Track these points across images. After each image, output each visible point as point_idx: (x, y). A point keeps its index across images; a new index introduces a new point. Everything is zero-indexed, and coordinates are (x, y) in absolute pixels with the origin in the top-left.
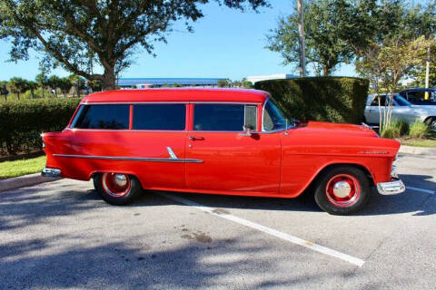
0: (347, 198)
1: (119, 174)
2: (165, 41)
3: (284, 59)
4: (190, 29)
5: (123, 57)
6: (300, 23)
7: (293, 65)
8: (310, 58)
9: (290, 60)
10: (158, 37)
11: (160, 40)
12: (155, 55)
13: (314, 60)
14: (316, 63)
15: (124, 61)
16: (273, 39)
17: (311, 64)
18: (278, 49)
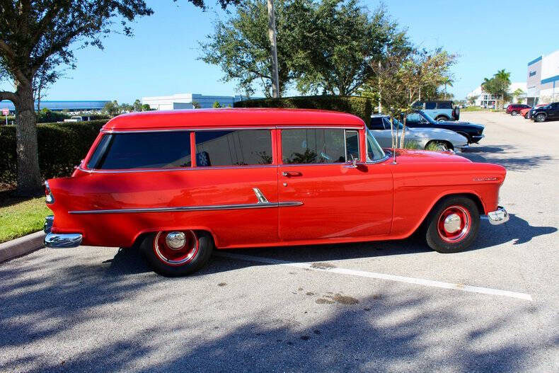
0: (458, 233)
1: (171, 232)
2: (100, 46)
3: (225, 74)
4: (128, 31)
5: (47, 67)
6: (272, 29)
7: (235, 82)
8: (257, 73)
9: (232, 75)
10: (90, 40)
11: (93, 44)
12: (73, 66)
13: (262, 76)
14: (265, 79)
15: (49, 72)
16: (209, 48)
17: (259, 80)
18: (216, 61)
